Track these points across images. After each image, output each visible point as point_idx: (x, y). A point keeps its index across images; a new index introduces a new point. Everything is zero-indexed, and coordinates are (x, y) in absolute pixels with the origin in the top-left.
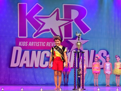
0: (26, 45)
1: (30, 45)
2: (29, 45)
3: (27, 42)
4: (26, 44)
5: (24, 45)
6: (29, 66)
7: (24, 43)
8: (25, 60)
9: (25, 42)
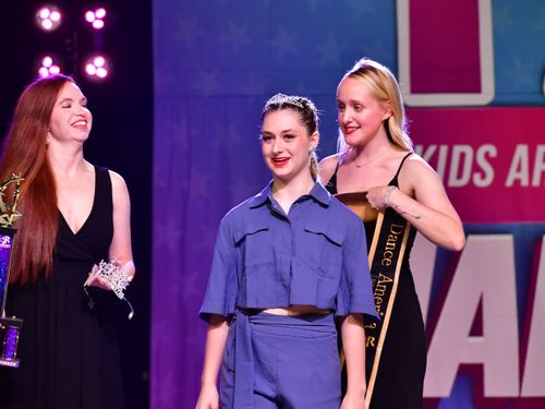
0: (483, 176)
1: (518, 174)
2: (509, 182)
3: (492, 150)
4: (476, 168)
5: (460, 176)
6: (513, 393)
7: (463, 156)
8: (477, 329)
9: (468, 150)
